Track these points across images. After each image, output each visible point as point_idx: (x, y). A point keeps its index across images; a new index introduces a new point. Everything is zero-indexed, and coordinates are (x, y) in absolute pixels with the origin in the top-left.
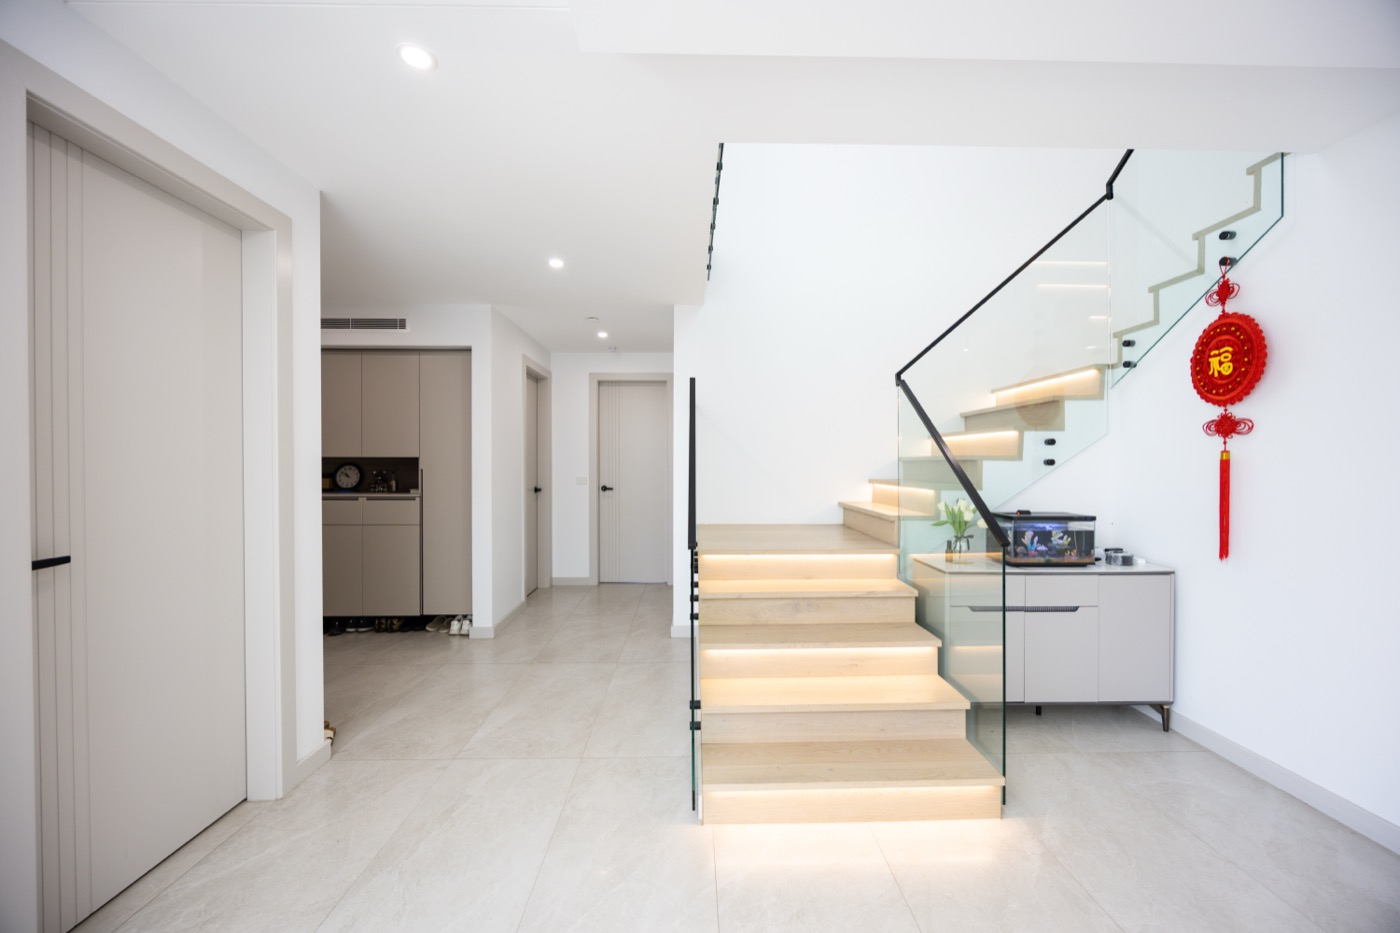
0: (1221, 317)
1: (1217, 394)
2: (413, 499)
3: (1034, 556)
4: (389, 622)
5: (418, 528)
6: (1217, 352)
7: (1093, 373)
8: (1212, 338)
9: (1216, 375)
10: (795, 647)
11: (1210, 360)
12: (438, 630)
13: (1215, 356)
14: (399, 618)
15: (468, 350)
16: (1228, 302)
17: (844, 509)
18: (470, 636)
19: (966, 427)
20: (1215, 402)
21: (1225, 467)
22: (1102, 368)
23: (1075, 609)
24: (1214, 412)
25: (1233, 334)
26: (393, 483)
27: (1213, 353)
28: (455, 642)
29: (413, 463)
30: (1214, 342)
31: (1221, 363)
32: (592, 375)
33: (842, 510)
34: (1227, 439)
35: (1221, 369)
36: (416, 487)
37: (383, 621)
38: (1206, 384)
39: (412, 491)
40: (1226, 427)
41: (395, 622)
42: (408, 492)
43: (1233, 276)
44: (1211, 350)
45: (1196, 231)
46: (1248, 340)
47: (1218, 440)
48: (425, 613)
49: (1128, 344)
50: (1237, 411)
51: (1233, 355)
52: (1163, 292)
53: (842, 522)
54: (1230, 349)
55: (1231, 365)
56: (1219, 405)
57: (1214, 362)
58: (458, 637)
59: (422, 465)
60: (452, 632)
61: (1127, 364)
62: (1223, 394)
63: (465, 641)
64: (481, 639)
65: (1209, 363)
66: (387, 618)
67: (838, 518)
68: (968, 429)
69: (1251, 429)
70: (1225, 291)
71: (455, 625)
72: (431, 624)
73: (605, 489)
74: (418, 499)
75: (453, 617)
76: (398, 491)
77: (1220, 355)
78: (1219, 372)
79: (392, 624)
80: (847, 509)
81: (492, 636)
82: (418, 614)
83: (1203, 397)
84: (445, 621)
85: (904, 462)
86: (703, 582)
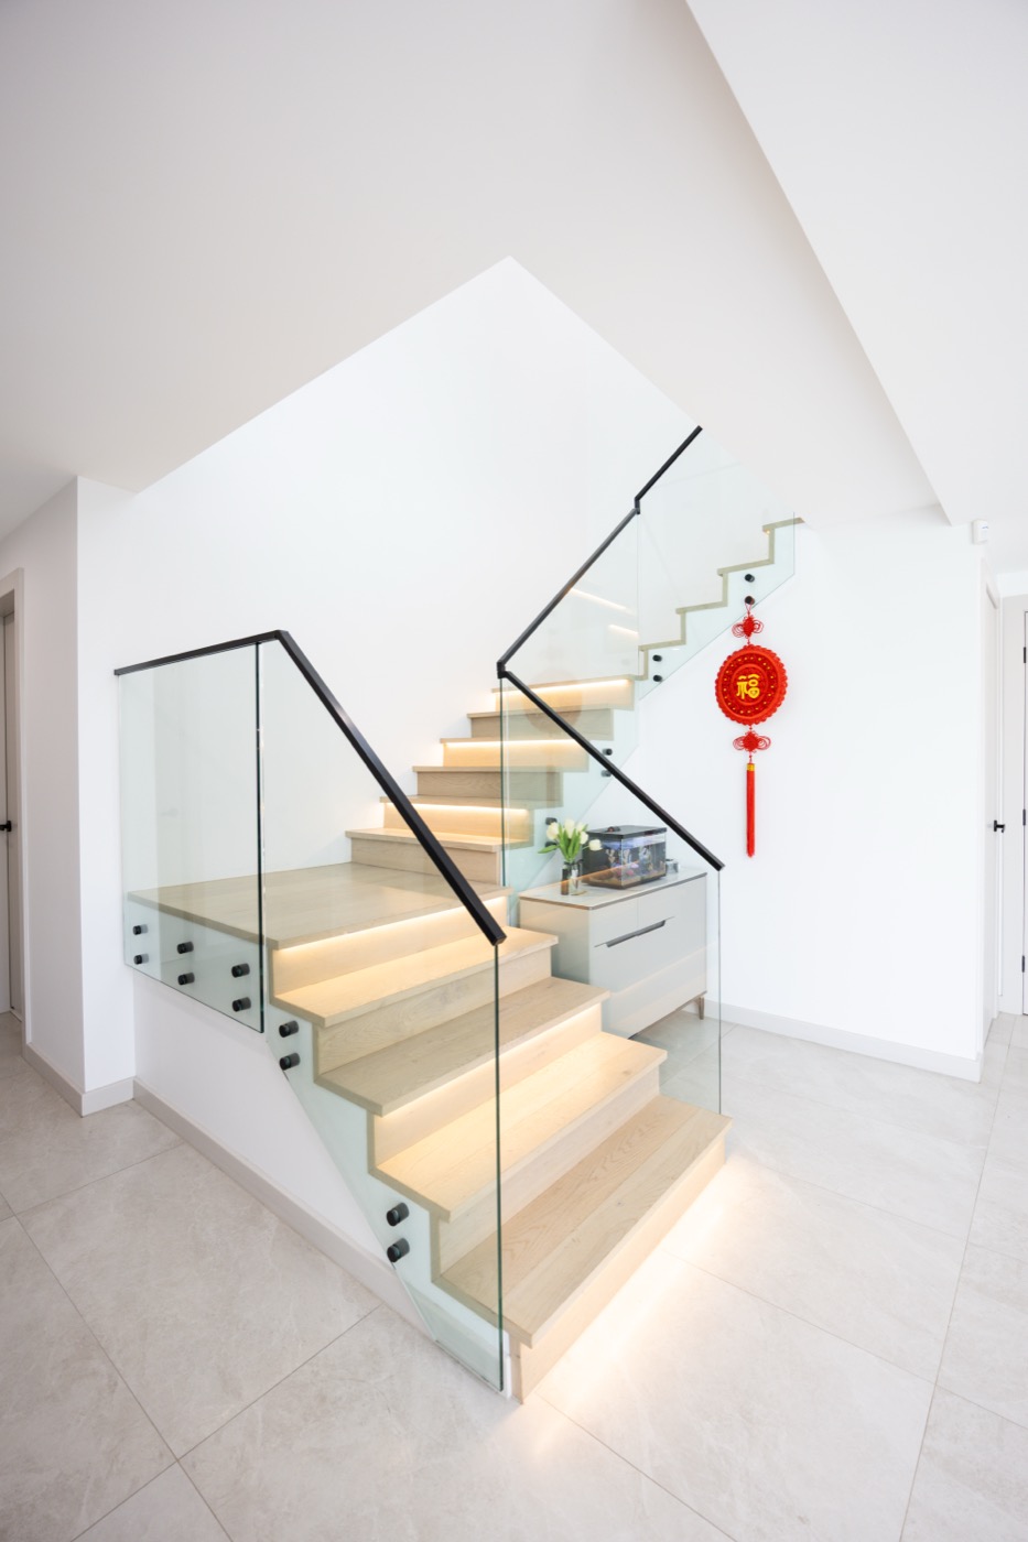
0: (745, 648)
1: (745, 714)
3: (633, 876)
6: (744, 677)
7: (623, 683)
8: (739, 665)
9: (743, 697)
11: (739, 684)
13: (743, 680)
16: (753, 634)
17: (353, 839)
19: (473, 730)
20: (739, 721)
21: (750, 776)
22: (633, 679)
23: (663, 924)
24: (741, 730)
25: (760, 664)
27: (741, 677)
30: (741, 668)
31: (748, 687)
33: (350, 841)
34: (752, 754)
35: (749, 693)
38: (732, 704)
40: (751, 743)
43: (757, 613)
44: (739, 675)
45: (721, 567)
46: (774, 670)
47: (745, 753)
49: (657, 658)
50: (759, 729)
51: (759, 682)
52: (689, 615)
53: (349, 860)
54: (757, 676)
55: (758, 689)
56: (745, 724)
57: (742, 686)
61: (657, 678)
62: (750, 715)
65: (736, 688)
67: (344, 853)
68: (476, 735)
69: (767, 746)
70: (749, 627)
77: (748, 680)
78: (746, 695)
80: (357, 839)
83: (728, 714)
85: (419, 773)
86: (285, 996)
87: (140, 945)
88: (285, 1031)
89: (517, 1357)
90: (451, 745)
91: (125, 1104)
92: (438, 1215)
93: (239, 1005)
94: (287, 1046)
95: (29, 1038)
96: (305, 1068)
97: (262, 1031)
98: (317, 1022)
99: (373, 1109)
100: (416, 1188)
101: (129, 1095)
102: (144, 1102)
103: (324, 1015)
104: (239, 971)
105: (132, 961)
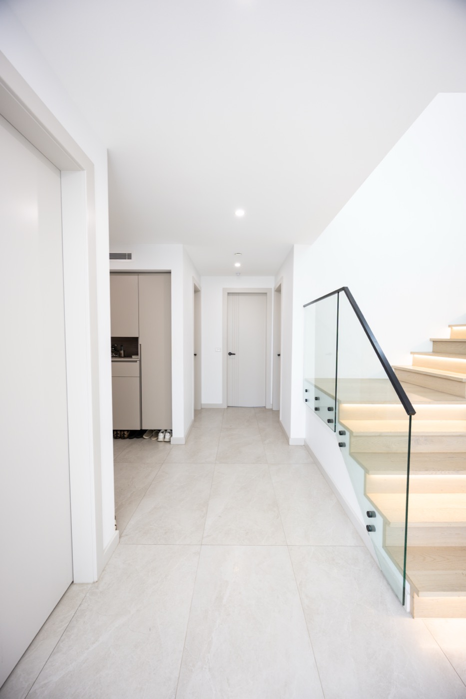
2: (136, 362)
4: (122, 433)
5: (138, 379)
10: (436, 474)
12: (150, 438)
14: (128, 431)
15: (169, 273)
18: (172, 442)
26: (122, 352)
28: (161, 445)
29: (135, 340)
32: (224, 289)
36: (137, 354)
37: (119, 432)
39: (133, 357)
41: (126, 433)
42: (130, 357)
48: (143, 429)
58: (163, 443)
59: (140, 342)
60: (159, 440)
63: (167, 445)
64: (178, 445)
66: (121, 431)
71: (161, 436)
72: (145, 434)
73: (230, 354)
74: (138, 362)
75: (160, 430)
76: (125, 357)
79: (124, 434)
81: (183, 442)
82: (139, 429)
84: (155, 433)
85: (433, 341)
86: (343, 421)
87: (307, 395)
88: (341, 433)
89: (412, 597)
90: (455, 328)
91: (301, 446)
92: (386, 523)
93: (329, 421)
94: (342, 439)
95: (281, 418)
96: (347, 448)
97: (335, 432)
98: (351, 432)
99: (367, 471)
100: (379, 508)
101: (303, 444)
102: (306, 447)
103: (354, 431)
104: (330, 409)
105: (305, 401)
